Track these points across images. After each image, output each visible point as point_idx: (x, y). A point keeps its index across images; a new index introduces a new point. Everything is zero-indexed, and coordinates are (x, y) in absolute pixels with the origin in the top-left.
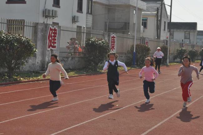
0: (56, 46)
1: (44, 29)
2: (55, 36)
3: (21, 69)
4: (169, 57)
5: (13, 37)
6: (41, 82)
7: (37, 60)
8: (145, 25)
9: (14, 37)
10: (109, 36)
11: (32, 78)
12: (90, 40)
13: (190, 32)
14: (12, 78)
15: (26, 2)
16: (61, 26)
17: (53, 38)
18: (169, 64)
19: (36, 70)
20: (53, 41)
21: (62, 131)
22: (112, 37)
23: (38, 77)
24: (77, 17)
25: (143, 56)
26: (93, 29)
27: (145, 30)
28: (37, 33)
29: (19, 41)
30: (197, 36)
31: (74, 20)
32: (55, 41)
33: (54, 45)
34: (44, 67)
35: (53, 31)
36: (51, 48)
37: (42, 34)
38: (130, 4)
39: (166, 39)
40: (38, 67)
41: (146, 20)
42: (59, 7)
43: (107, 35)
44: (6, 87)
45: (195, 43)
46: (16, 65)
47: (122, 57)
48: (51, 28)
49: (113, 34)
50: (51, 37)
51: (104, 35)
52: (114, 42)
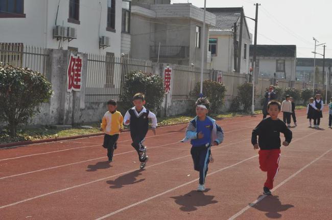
0: (80, 86)
1: (62, 59)
2: (78, 70)
3: (29, 123)
4: (255, 101)
5: (17, 73)
6: (61, 142)
7: (51, 108)
8: (213, 50)
9: (20, 72)
10: (161, 68)
11: (46, 135)
12: (132, 76)
13: (284, 60)
14: (16, 136)
15: (25, 15)
16: (87, 54)
17: (76, 72)
18: (254, 112)
19: (50, 123)
20: (75, 77)
21: (116, 212)
22: (166, 71)
23: (55, 134)
24: (107, 38)
25: (215, 100)
26: (131, 57)
27: (214, 58)
28: (51, 65)
29: (26, 78)
30: (297, 67)
31: (102, 42)
32: (79, 78)
33: (77, 83)
34: (62, 119)
35: (76, 63)
36: (73, 88)
37: (59, 66)
38: (190, 16)
39: (250, 73)
40: (53, 118)
41: (216, 42)
42: (79, 23)
43: (159, 67)
44: (9, 151)
45: (293, 79)
46: (21, 115)
47: (181, 101)
48: (72, 57)
49: (168, 65)
50: (73, 71)
51: (154, 67)
52: (170, 78)
